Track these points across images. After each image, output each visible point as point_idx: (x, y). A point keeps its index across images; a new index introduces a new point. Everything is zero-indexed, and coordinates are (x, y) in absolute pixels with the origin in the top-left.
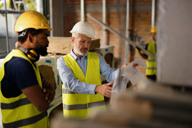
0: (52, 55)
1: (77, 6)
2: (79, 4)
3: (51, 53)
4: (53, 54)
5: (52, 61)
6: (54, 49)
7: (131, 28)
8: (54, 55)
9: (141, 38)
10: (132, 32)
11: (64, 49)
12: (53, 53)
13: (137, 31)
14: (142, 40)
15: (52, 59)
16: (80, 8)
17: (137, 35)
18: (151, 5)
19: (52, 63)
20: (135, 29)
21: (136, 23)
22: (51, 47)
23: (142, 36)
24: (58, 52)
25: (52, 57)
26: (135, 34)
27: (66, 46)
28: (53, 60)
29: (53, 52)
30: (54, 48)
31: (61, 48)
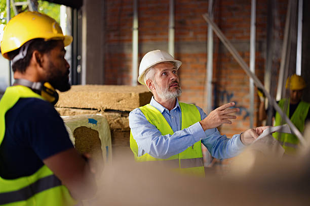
0: (97, 113)
1: (126, 44)
2: (131, 40)
3: (95, 108)
4: (99, 110)
5: (98, 122)
6: (102, 103)
7: (215, 80)
8: (101, 112)
9: (232, 95)
10: (216, 86)
11: (119, 102)
12: (97, 108)
13: (226, 84)
14: (234, 98)
15: (98, 117)
16: (131, 46)
17: (225, 92)
18: (249, 43)
19: (98, 125)
20: (223, 81)
21: (224, 72)
22: (96, 98)
23: (234, 92)
24: (108, 108)
25: (97, 114)
26: (222, 90)
27: (122, 96)
28: (99, 119)
29: (99, 107)
30: (100, 100)
31: (114, 100)
